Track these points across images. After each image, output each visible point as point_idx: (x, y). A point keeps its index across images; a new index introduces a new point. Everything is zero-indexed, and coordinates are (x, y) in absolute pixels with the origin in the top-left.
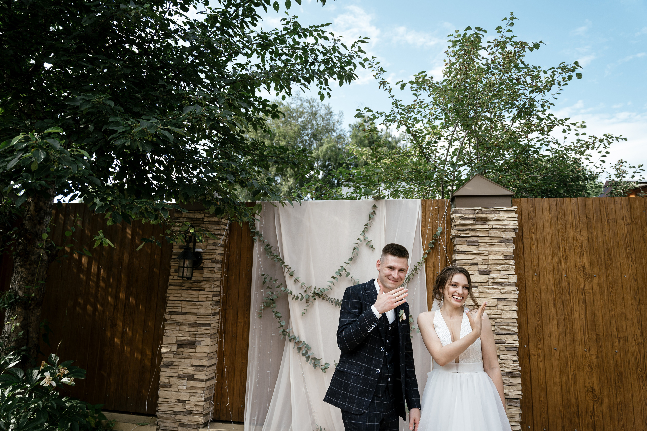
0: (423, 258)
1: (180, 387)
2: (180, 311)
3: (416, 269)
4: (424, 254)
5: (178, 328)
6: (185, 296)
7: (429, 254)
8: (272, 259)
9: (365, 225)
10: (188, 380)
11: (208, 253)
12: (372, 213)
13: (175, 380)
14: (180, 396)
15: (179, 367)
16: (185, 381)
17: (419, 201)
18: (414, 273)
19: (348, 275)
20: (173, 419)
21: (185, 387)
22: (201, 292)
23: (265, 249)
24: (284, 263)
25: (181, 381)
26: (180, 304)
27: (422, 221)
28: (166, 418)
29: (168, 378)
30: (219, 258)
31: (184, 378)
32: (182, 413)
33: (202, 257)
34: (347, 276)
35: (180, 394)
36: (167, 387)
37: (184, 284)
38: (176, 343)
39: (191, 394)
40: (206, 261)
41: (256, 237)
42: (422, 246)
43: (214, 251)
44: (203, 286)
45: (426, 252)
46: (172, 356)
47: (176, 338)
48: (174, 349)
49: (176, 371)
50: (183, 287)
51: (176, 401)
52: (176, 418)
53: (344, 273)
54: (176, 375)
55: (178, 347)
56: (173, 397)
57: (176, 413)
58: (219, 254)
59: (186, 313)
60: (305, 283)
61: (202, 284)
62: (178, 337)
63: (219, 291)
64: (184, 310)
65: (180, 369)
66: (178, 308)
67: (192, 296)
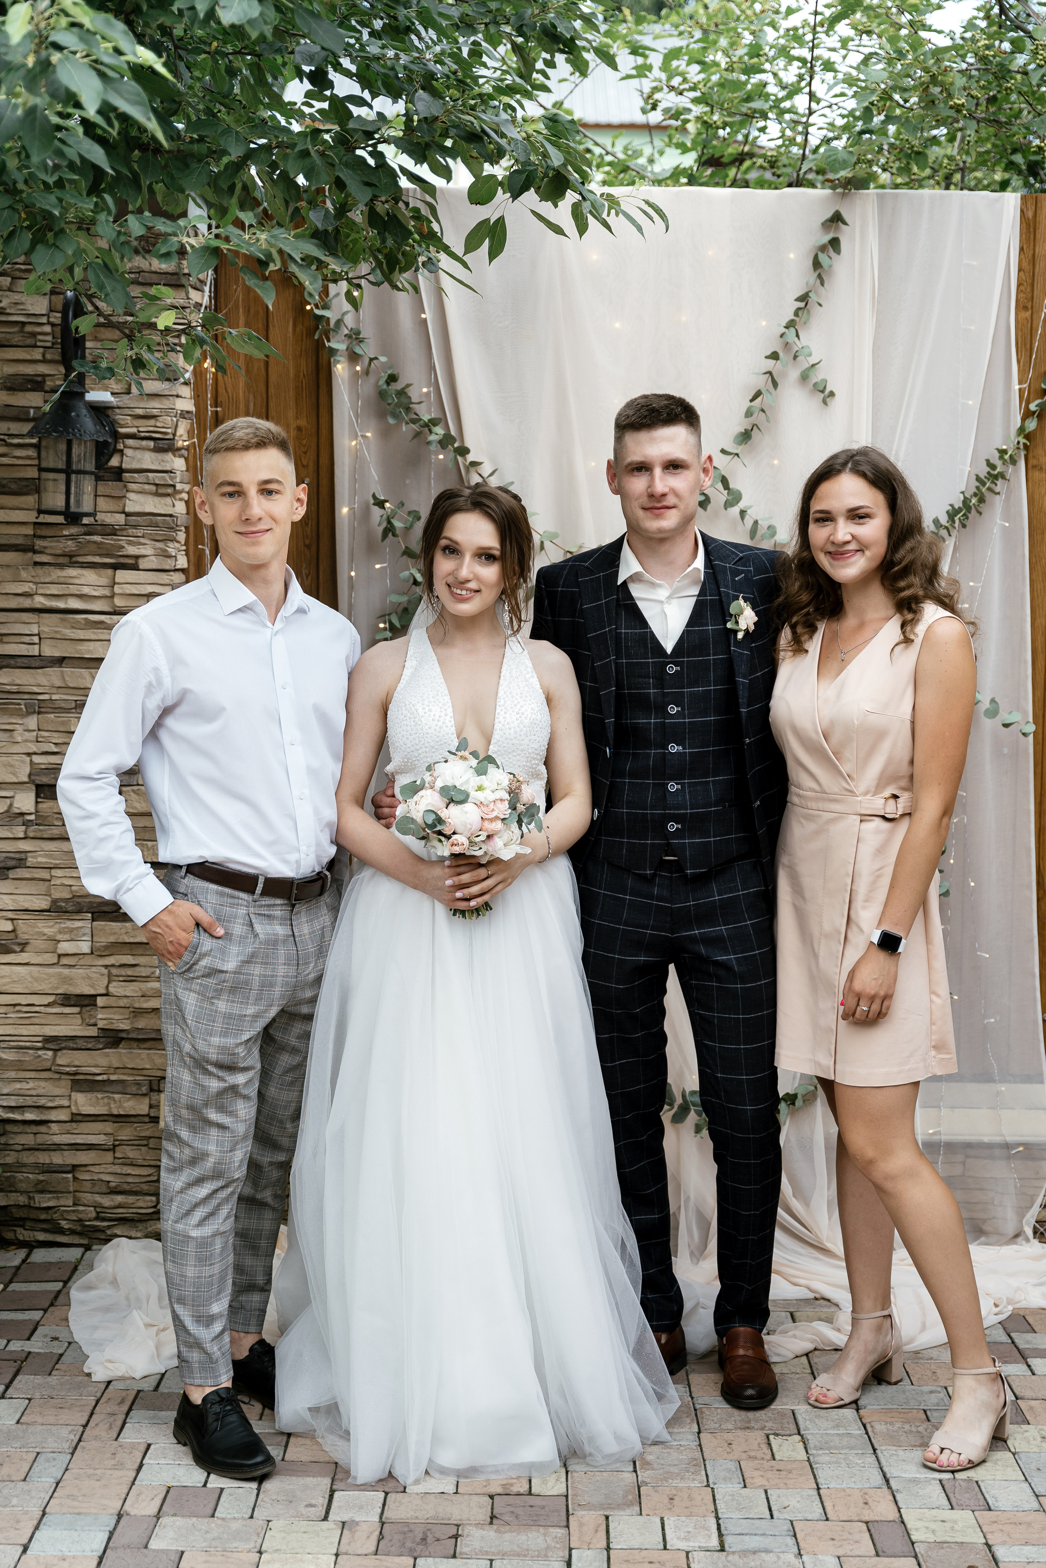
0: (1021, 430)
1: (65, 947)
2: (34, 650)
3: (995, 477)
4: (1023, 420)
5: (32, 722)
6: (54, 590)
7: (1040, 417)
8: (417, 435)
9: (797, 300)
10: (93, 920)
11: (140, 412)
12: (823, 248)
13: (40, 924)
14: (67, 980)
15: (55, 872)
16: (83, 924)
17: (1011, 200)
18: (984, 490)
19: (734, 498)
20: (48, 1065)
21: (85, 947)
22: (122, 575)
23: (382, 395)
24: (463, 451)
25: (69, 924)
26: (32, 626)
27: (1019, 285)
28: (19, 1066)
29: (10, 915)
30: (182, 430)
31: (79, 912)
32: (81, 1043)
33: (113, 424)
34: (728, 505)
35: (66, 971)
36: (8, 951)
37: (39, 543)
38: (31, 781)
39: (114, 971)
40: (130, 442)
41: (338, 344)
42: (1017, 387)
43: (166, 404)
44: (132, 550)
45: (1033, 407)
46: (20, 831)
47: (28, 759)
48: (25, 801)
49: (43, 887)
50: (35, 552)
51: (51, 999)
52: (59, 1061)
53: (719, 496)
54: (44, 904)
55: (37, 796)
56: (38, 987)
57: (54, 1043)
58: (184, 414)
59: (60, 661)
60: (556, 535)
61: (122, 541)
62: (37, 759)
63: (182, 570)
64: (49, 651)
65: (58, 882)
66: (27, 639)
67: (86, 590)
